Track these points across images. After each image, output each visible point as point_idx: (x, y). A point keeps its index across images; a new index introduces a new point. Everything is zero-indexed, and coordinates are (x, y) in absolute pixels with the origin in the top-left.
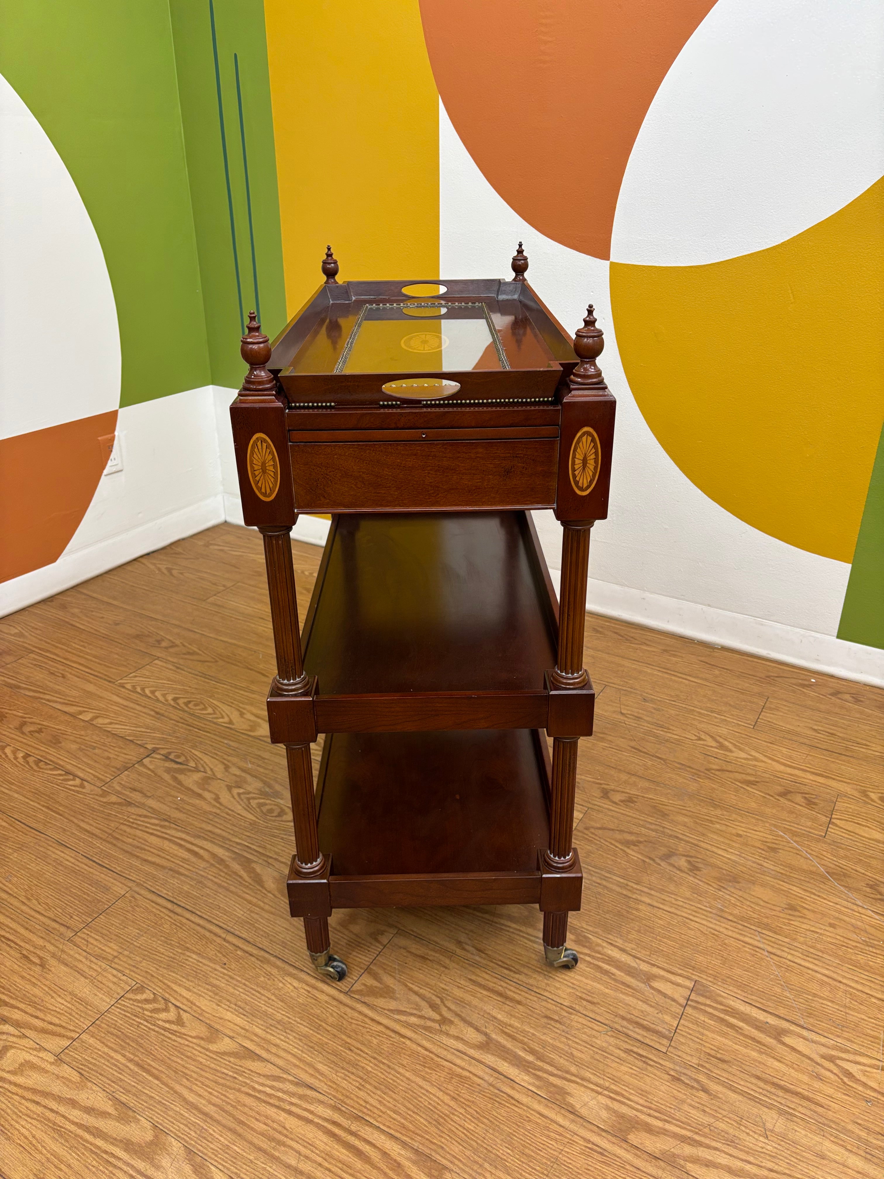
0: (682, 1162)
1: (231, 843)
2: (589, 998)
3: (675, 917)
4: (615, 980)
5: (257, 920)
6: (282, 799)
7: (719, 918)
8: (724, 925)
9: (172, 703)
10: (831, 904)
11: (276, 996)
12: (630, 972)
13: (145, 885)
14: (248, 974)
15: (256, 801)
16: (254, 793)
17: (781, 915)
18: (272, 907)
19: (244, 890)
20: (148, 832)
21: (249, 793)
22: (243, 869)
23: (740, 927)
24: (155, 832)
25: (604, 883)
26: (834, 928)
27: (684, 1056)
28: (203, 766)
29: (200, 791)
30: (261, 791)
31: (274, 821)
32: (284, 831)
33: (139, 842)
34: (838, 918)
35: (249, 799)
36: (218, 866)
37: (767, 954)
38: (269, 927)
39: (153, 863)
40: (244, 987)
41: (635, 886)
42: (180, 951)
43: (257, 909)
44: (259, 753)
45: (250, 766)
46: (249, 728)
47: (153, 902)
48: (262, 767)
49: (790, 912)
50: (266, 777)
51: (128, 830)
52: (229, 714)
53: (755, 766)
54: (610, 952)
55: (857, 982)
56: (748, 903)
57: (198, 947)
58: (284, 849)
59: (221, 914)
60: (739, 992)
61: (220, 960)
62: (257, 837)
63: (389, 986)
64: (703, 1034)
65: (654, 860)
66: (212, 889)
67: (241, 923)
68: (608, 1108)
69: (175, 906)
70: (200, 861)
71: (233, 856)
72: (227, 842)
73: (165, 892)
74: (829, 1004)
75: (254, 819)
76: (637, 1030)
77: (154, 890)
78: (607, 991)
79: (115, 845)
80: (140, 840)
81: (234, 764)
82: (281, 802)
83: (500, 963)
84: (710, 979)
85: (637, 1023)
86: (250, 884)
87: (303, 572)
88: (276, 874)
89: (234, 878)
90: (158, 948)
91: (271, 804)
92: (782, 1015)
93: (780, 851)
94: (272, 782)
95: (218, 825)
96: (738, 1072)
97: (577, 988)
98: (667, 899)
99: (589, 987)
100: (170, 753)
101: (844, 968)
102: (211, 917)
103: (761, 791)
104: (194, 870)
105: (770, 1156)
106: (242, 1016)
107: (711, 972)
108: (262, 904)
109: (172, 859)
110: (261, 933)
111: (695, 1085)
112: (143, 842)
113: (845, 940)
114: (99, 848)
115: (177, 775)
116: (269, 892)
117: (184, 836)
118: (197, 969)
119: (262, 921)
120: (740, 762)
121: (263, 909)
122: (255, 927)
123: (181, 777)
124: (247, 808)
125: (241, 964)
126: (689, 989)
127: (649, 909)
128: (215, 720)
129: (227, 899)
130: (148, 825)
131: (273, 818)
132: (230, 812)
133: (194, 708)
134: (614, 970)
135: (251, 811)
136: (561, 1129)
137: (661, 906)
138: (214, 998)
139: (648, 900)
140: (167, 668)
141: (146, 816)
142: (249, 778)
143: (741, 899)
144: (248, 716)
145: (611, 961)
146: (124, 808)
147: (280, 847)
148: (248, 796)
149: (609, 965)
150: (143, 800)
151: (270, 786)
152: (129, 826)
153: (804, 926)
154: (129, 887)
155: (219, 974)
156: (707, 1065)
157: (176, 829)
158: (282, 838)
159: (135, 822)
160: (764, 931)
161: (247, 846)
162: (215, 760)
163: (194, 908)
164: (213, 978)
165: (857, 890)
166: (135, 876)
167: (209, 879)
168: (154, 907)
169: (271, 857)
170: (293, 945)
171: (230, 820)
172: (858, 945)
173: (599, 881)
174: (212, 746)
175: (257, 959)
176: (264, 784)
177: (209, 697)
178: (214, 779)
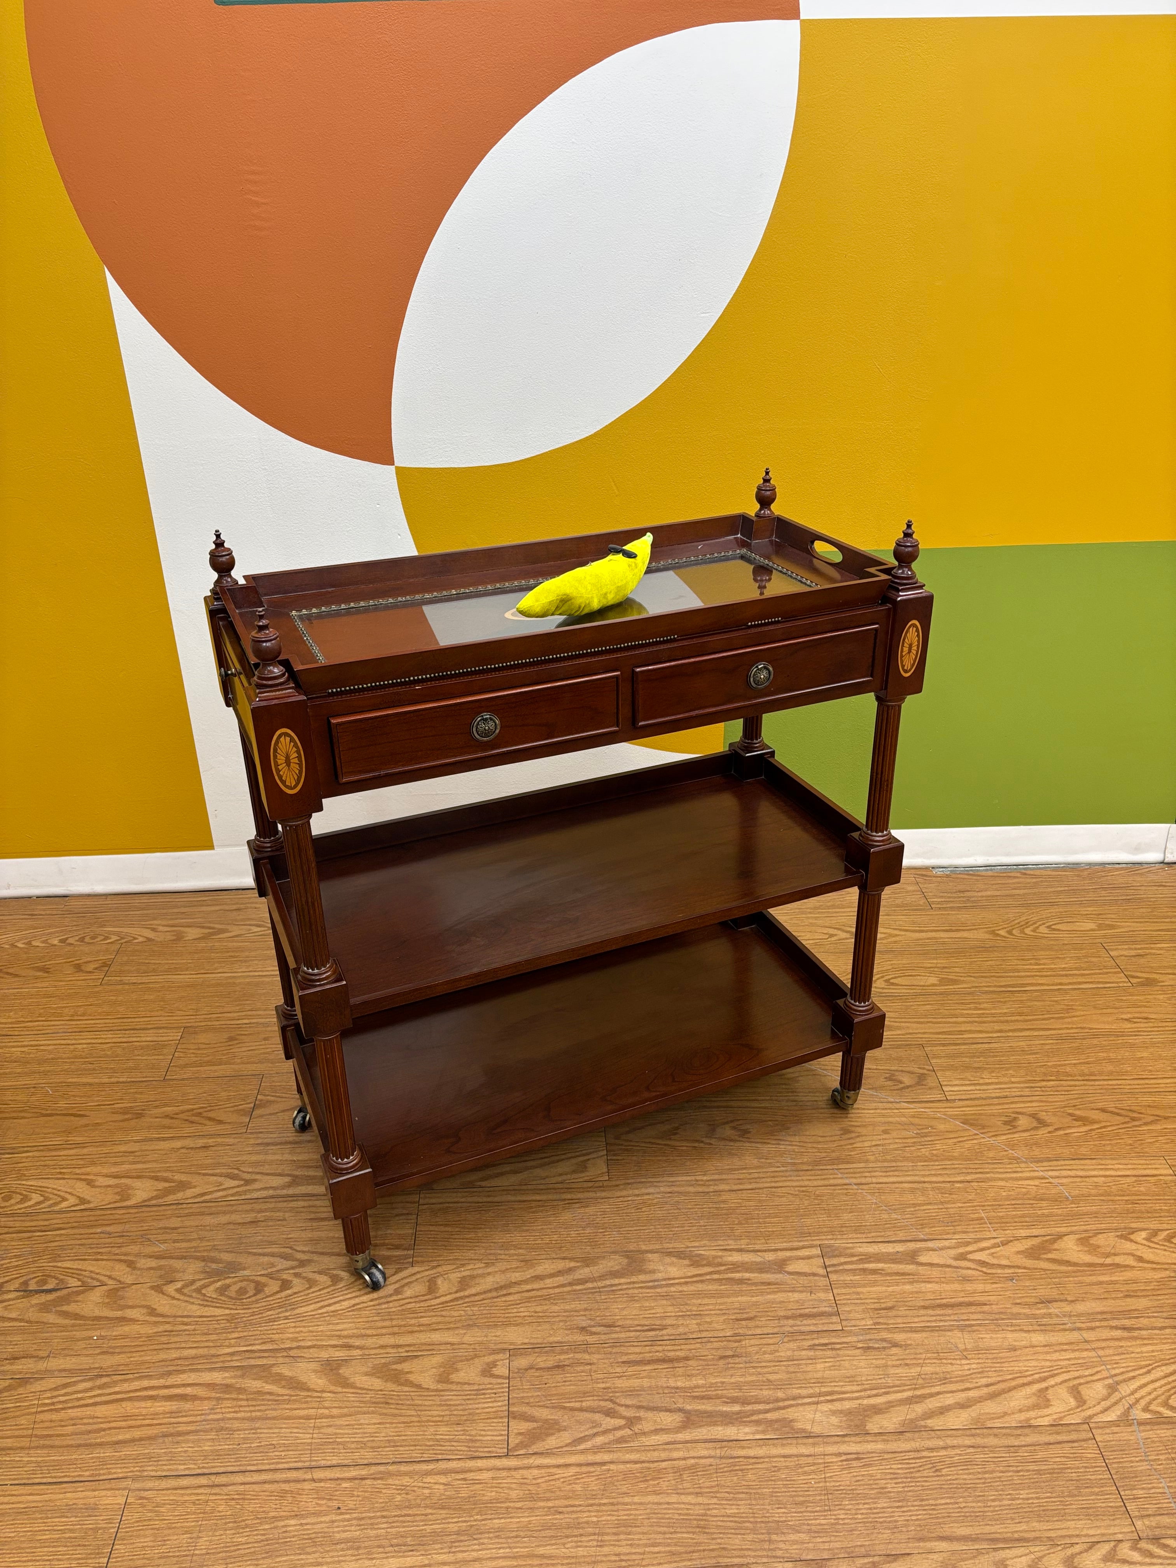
0: (922, 1423)
1: (222, 1359)
2: (745, 1316)
3: (760, 1191)
4: (755, 1284)
5: (336, 1434)
6: (244, 1269)
7: (796, 1173)
8: (804, 1178)
10: (872, 1111)
11: (431, 1508)
12: (761, 1268)
13: (146, 1474)
14: (377, 1503)
15: (212, 1288)
16: (200, 1280)
17: (842, 1143)
18: (340, 1407)
19: (287, 1406)
20: (86, 1405)
21: (193, 1282)
22: (267, 1382)
23: (819, 1172)
24: (98, 1399)
25: (676, 1189)
26: (888, 1133)
27: (858, 1323)
28: (92, 1278)
29: (119, 1314)
30: (207, 1272)
31: (257, 1302)
32: (280, 1307)
33: (85, 1424)
34: (885, 1123)
35: (198, 1290)
36: (227, 1396)
37: (855, 1187)
38: (356, 1433)
39: (133, 1440)
40: (384, 1520)
41: (705, 1178)
42: (267, 1527)
43: (324, 1420)
44: (161, 1224)
45: (163, 1247)
46: (118, 1197)
47: (176, 1489)
48: (182, 1241)
49: (847, 1136)
50: (199, 1251)
51: (54, 1416)
52: (69, 1190)
54: (730, 1259)
55: (935, 1175)
56: (810, 1145)
57: (286, 1509)
58: (298, 1329)
59: (283, 1454)
60: (859, 1236)
61: (329, 1507)
62: (251, 1333)
63: (547, 1420)
64: (858, 1293)
65: (702, 1142)
66: (245, 1430)
67: (319, 1449)
68: (834, 1413)
69: (213, 1478)
70: (197, 1403)
71: (239, 1373)
72: (215, 1360)
73: (182, 1467)
74: (929, 1207)
75: (227, 1312)
76: (805, 1322)
77: (164, 1474)
78: (754, 1299)
79: (52, 1447)
80: (85, 1421)
81: (138, 1255)
82: (246, 1273)
83: (639, 1328)
84: (829, 1237)
85: (801, 1316)
86: (291, 1396)
87: (13, 946)
88: (313, 1366)
89: (263, 1400)
90: (235, 1540)
91: (235, 1283)
92: (904, 1238)
93: (800, 1078)
94: (212, 1254)
95: (183, 1345)
96: (907, 1312)
97: (727, 1312)
98: (741, 1176)
99: (737, 1305)
100: (26, 1283)
101: (919, 1168)
102: (273, 1464)
104: (199, 1418)
105: (979, 1373)
106: (411, 1553)
107: (825, 1230)
108: (326, 1412)
109: (155, 1422)
110: (353, 1446)
111: (885, 1344)
112: (91, 1421)
113: (904, 1141)
114: (29, 1462)
115: (65, 1308)
116: (323, 1391)
117: (146, 1383)
118: (308, 1534)
119: (342, 1431)
121: (332, 1417)
122: (339, 1443)
123: (72, 1308)
124: (206, 1303)
125: (358, 1496)
126: (818, 1256)
127: (733, 1195)
128: (56, 1208)
129: (277, 1431)
130: (79, 1395)
131: (253, 1299)
132: (185, 1320)
134: (747, 1275)
135: (214, 1304)
136: (810, 1458)
137: (741, 1187)
138: (359, 1555)
139: (727, 1187)
141: (65, 1386)
142: (177, 1264)
143: (801, 1144)
144: (101, 1181)
145: (736, 1267)
146: (21, 1390)
147: (292, 1330)
148: (193, 1287)
149: (738, 1272)
150: (42, 1365)
151: (214, 1260)
152: (51, 1410)
153: (866, 1144)
154: (124, 1489)
155: (341, 1523)
156: (881, 1320)
157: (126, 1380)
158: (286, 1318)
159: (55, 1400)
160: (840, 1166)
161: (247, 1351)
162: (104, 1262)
163: (240, 1465)
164: (338, 1532)
165: (882, 1088)
166: (119, 1471)
167: (230, 1419)
168: (183, 1495)
169: (291, 1349)
170: (403, 1438)
171: (194, 1330)
172: (914, 1140)
173: (669, 1190)
174: (82, 1245)
175: (374, 1479)
176: (204, 1261)
177: (19, 1180)
178: (123, 1288)
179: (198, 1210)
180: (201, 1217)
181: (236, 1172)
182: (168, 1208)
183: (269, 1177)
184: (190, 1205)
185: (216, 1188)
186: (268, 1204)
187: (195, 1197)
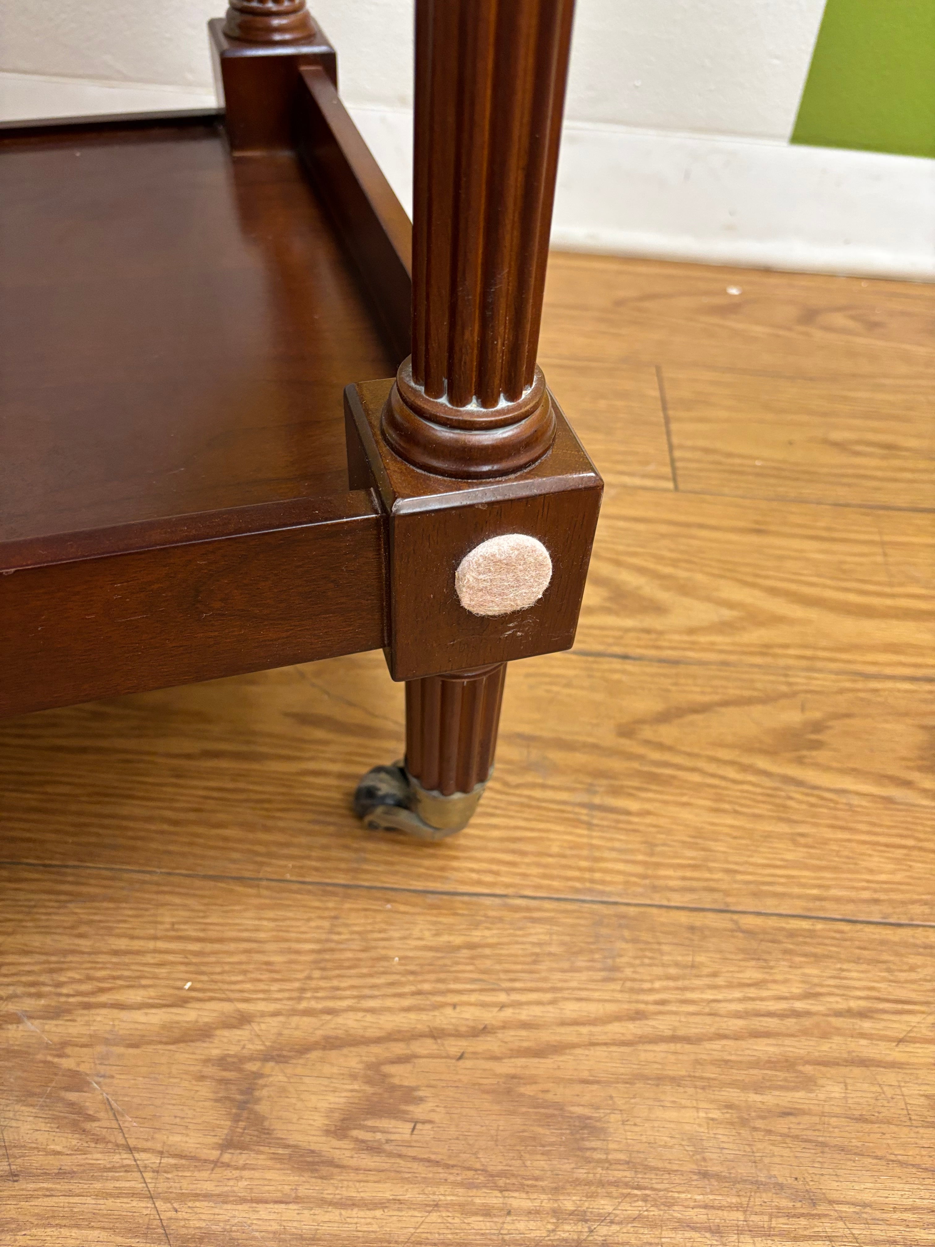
53: (765, 649)
103: (854, 772)
120: (711, 647)
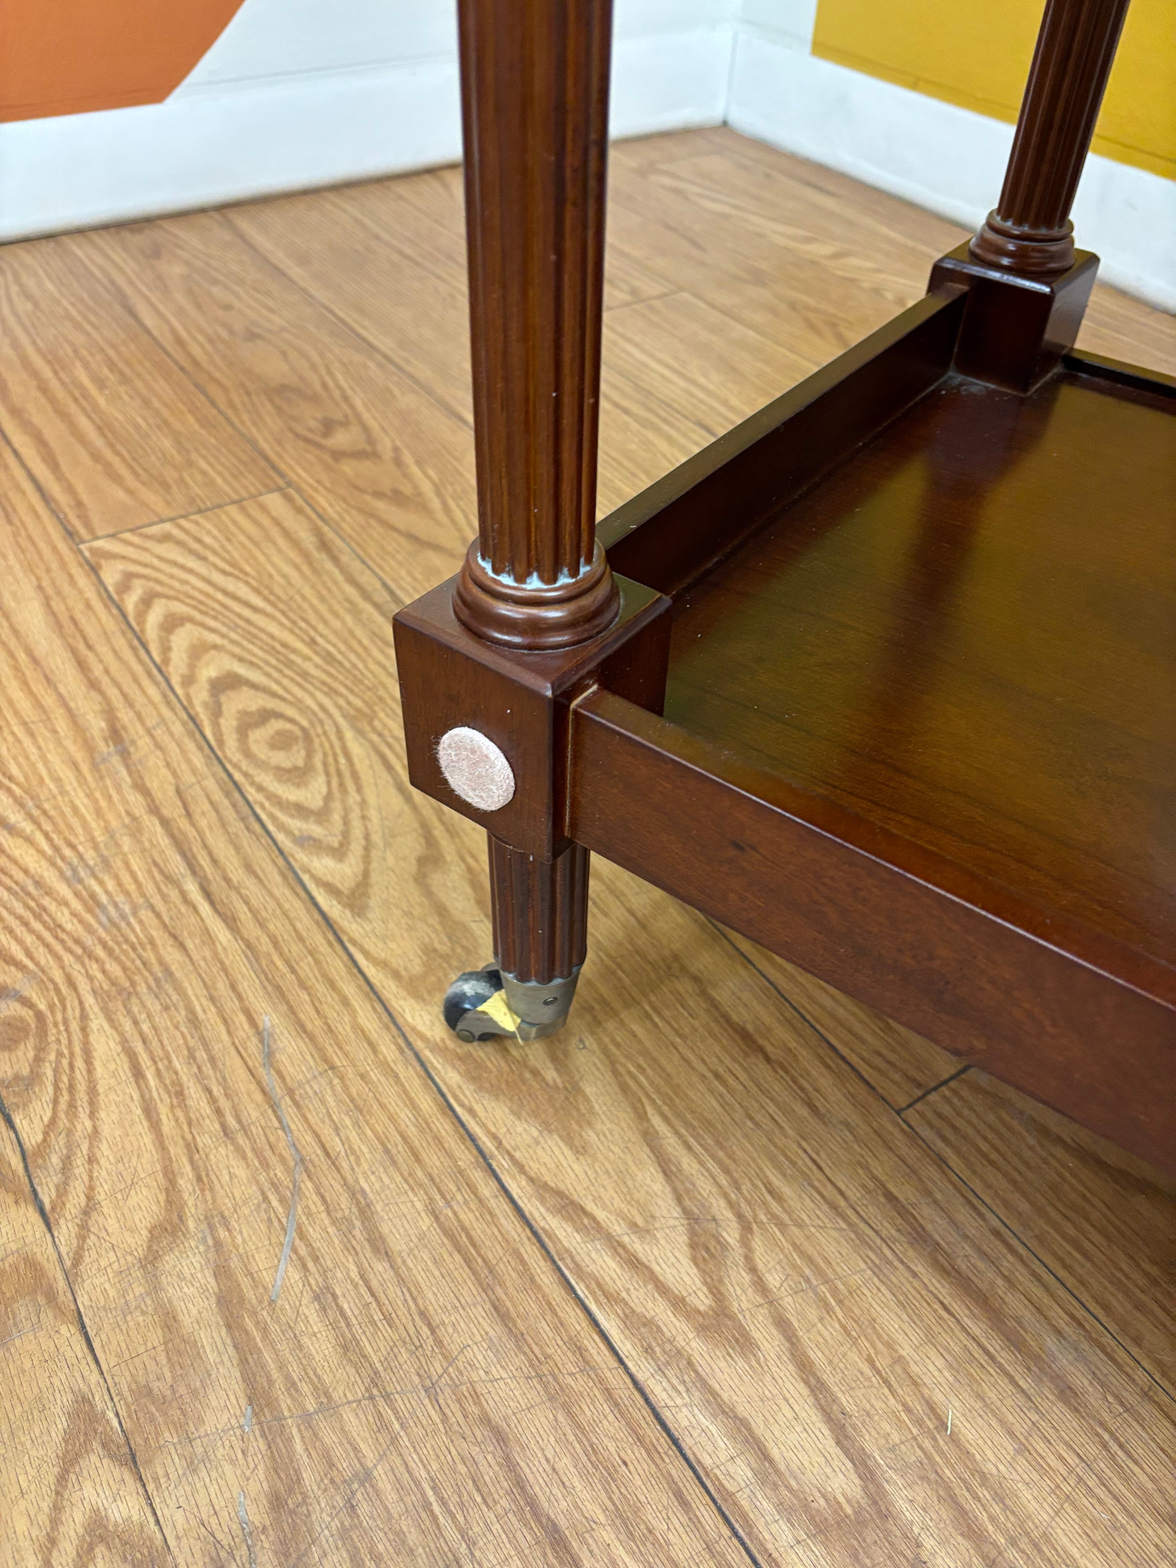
9: (200, 695)
52: (376, 838)
128: (300, 857)
133: (261, 751)
140: (286, 534)
174: (194, 1021)
176: (277, 1502)
177: (352, 720)
178: (51, 1297)
179: (494, 1253)
180: (469, 1290)
181: (731, 1234)
182: (452, 1141)
183: (797, 1390)
184: (501, 1207)
185: (618, 1229)
186: (678, 1519)
187: (541, 1188)
